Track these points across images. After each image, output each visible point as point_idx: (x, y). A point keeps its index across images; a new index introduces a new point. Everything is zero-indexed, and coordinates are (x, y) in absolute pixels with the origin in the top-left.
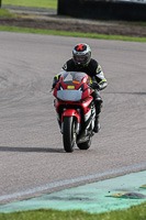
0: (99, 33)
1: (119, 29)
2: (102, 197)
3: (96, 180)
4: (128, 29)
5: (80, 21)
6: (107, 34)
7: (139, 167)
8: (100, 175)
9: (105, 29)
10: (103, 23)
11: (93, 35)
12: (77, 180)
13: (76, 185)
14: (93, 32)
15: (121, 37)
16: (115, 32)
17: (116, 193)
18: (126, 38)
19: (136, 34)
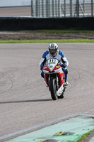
4: (33, 35)
8: (26, 130)
10: (15, 33)
11: (10, 41)
12: (12, 134)
13: (12, 138)
14: (10, 39)
15: (28, 41)
16: (24, 38)
17: (39, 140)
18: (31, 41)
19: (38, 38)
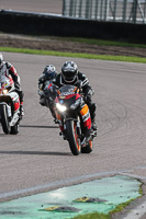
0: (31, 48)
1: (51, 45)
2: (35, 211)
3: (29, 194)
4: (61, 45)
5: (12, 36)
6: (40, 49)
7: (72, 181)
8: (33, 189)
9: (37, 45)
10: (35, 39)
11: (25, 50)
12: (10, 194)
13: (9, 199)
14: (25, 47)
15: (53, 52)
16: (47, 48)
17: (50, 207)
18: (58, 53)
19: (68, 50)
